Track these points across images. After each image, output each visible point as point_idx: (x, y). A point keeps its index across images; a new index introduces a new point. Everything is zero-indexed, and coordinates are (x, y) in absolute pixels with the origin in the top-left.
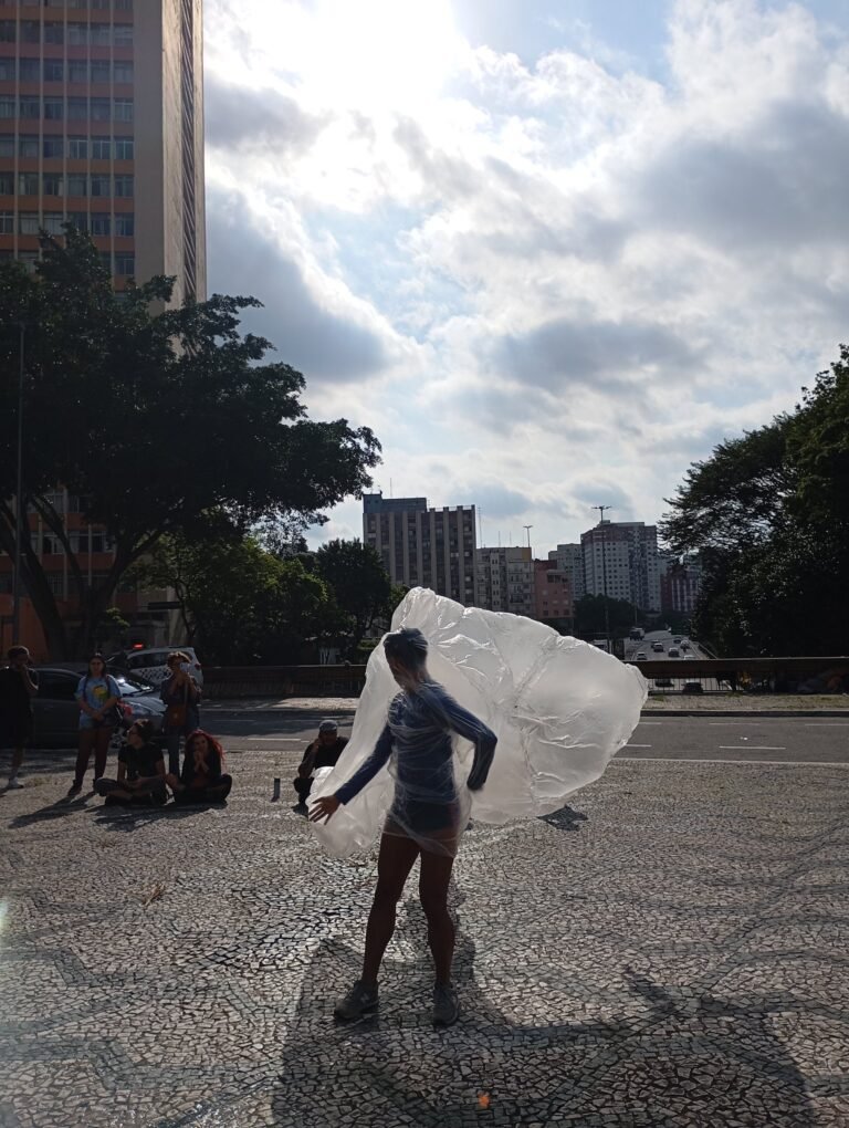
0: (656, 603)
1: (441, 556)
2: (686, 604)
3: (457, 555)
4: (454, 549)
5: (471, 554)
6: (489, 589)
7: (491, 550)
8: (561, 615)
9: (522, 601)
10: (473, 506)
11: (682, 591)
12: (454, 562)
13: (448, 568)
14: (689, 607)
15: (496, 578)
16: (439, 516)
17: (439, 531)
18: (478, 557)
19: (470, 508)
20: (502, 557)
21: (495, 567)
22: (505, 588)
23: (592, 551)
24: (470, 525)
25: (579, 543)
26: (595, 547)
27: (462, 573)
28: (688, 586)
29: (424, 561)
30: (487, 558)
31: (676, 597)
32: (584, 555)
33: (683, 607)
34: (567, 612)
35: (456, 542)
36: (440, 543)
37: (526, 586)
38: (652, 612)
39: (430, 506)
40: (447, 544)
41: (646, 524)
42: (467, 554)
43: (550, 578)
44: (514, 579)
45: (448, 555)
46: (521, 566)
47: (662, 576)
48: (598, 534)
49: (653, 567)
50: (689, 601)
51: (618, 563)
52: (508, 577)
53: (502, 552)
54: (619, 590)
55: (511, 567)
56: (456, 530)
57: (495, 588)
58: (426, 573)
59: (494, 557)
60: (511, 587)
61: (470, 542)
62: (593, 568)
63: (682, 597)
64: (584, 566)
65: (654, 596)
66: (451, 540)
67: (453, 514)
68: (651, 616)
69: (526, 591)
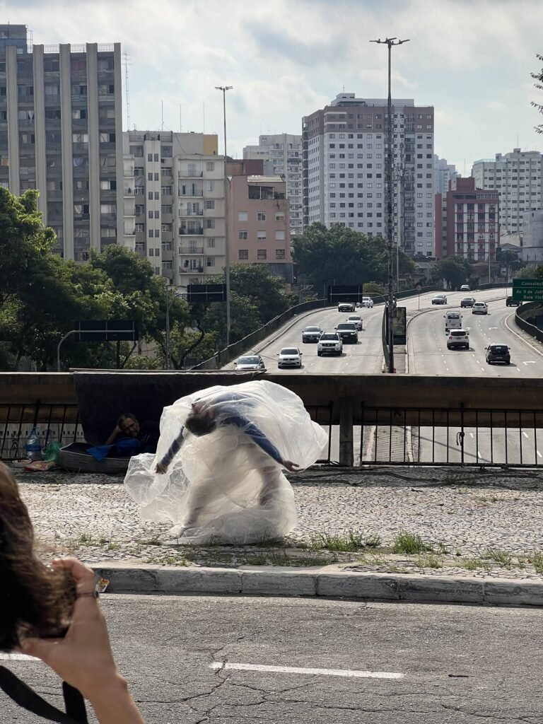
0: (426, 243)
1: (54, 140)
2: (476, 248)
3: (86, 139)
4: (80, 127)
5: (113, 138)
6: (140, 209)
7: (147, 136)
8: (272, 258)
9: (201, 231)
10: (117, 46)
11: (471, 224)
12: (80, 153)
13: (68, 163)
14: (482, 252)
15: (154, 187)
16: (51, 62)
17: (52, 91)
18: (124, 146)
19: (112, 49)
20: (167, 150)
21: (154, 168)
22: (168, 208)
23: (321, 148)
24: (111, 85)
25: (299, 133)
26: (327, 143)
27: (94, 173)
28: (481, 216)
29: (22, 146)
30: (139, 151)
31: (461, 235)
32: (306, 155)
33: (471, 253)
34: (281, 254)
35: (84, 114)
36: (53, 114)
37: (210, 204)
38: (421, 258)
39: (33, 40)
40: (68, 116)
41: (416, 104)
42: (105, 138)
43: (255, 191)
44: (189, 189)
45: (68, 139)
46: (201, 167)
47: (438, 196)
48: (331, 118)
49: (424, 181)
50: (481, 243)
51: (365, 171)
52: (177, 187)
53: (167, 142)
54: (365, 220)
55: (182, 168)
56: (83, 90)
57: (154, 206)
58: (25, 171)
59: (152, 148)
60: (182, 206)
61: (110, 115)
62: (321, 177)
63: (471, 235)
64: (306, 173)
65: (424, 229)
66: (74, 108)
67: (78, 61)
68: (418, 265)
69: (209, 213)
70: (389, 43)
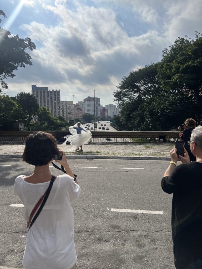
0: (99, 115)
1: (52, 102)
2: (105, 116)
3: (56, 102)
4: (55, 100)
5: (59, 102)
6: (63, 111)
7: (64, 101)
8: (80, 117)
9: (71, 114)
10: (60, 90)
11: (105, 113)
12: (55, 103)
13: (53, 105)
14: (106, 116)
15: (65, 108)
16: (51, 92)
17: (51, 95)
18: (61, 103)
19: (59, 90)
20: (66, 103)
21: (65, 105)
22: (67, 111)
23: (86, 103)
24: (59, 95)
25: (83, 101)
26: (87, 102)
27: (57, 106)
28: (106, 112)
29: (47, 103)
30: (63, 103)
31: (103, 114)
32: (84, 104)
33: (105, 117)
34: (81, 117)
35: (55, 99)
36: (51, 98)
37: (72, 110)
38: (99, 117)
39: (49, 89)
40: (53, 99)
41: (98, 98)
42: (58, 102)
43: (78, 109)
44: (69, 108)
45: (53, 102)
46: (71, 105)
47: (101, 110)
48: (87, 99)
49: (99, 107)
50: (106, 115)
51: (91, 106)
52: (68, 108)
53: (66, 102)
54: (92, 112)
55: (68, 105)
56: (55, 95)
57: (65, 110)
58: (48, 106)
59: (64, 103)
60: (68, 110)
61: (59, 99)
62: (86, 107)
63: (105, 114)
64: (84, 106)
65: (99, 114)
66: (54, 98)
67: (55, 92)
68: (98, 118)
69: (72, 111)
70: (94, 90)
